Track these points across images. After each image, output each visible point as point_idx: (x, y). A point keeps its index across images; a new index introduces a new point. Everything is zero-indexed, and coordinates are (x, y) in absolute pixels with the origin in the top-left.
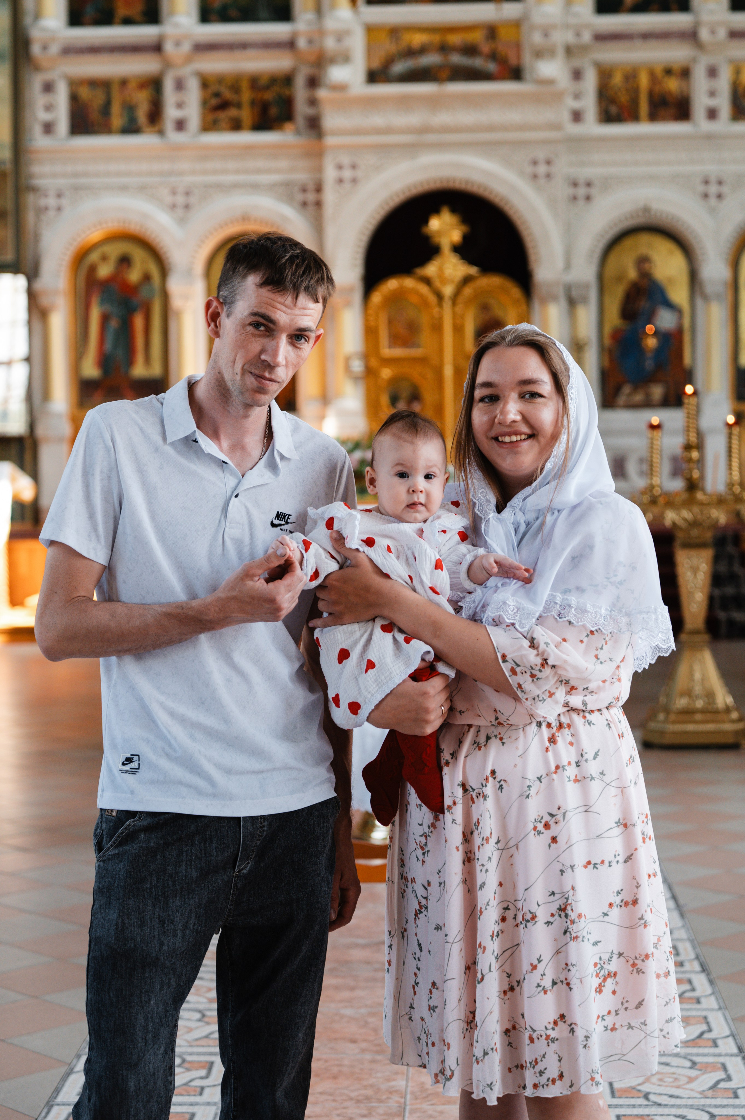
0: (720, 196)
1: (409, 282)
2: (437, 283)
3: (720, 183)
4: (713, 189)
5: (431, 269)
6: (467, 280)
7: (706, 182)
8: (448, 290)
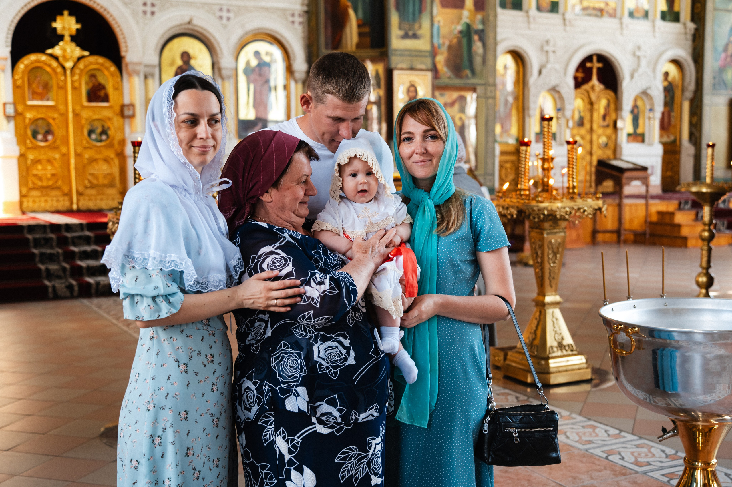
0: (228, 19)
1: (43, 58)
2: (61, 59)
3: (228, 11)
4: (225, 14)
5: (57, 50)
6: (80, 59)
7: (221, 10)
8: (69, 65)
